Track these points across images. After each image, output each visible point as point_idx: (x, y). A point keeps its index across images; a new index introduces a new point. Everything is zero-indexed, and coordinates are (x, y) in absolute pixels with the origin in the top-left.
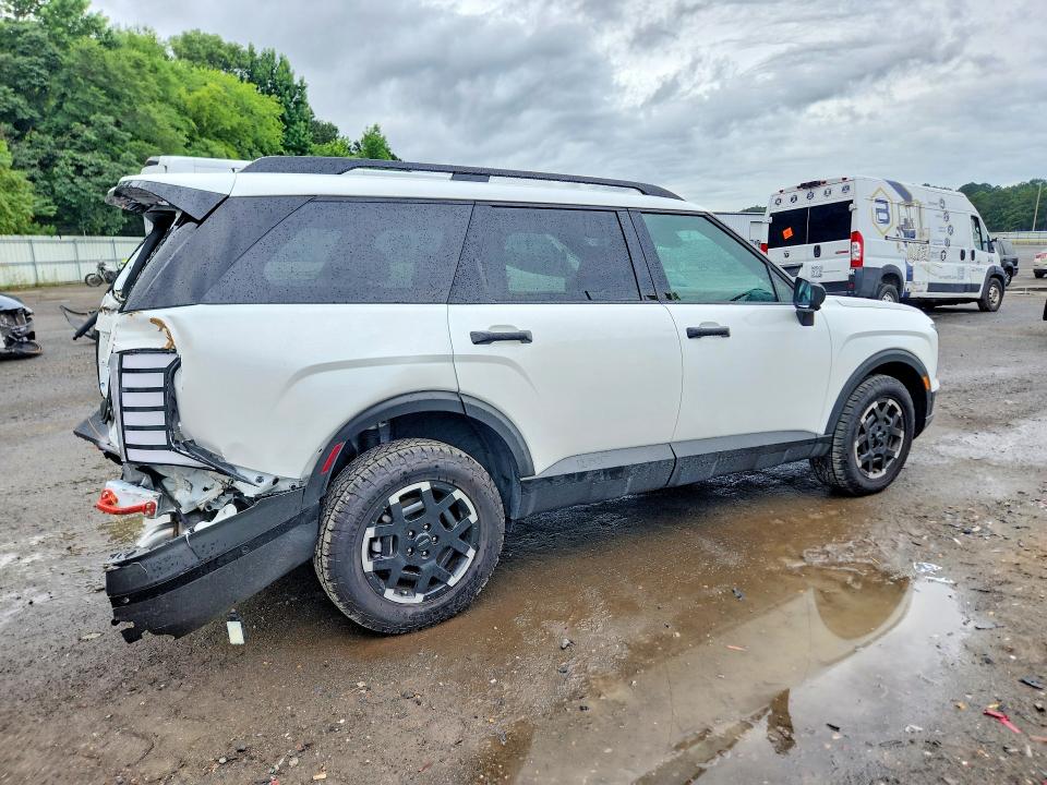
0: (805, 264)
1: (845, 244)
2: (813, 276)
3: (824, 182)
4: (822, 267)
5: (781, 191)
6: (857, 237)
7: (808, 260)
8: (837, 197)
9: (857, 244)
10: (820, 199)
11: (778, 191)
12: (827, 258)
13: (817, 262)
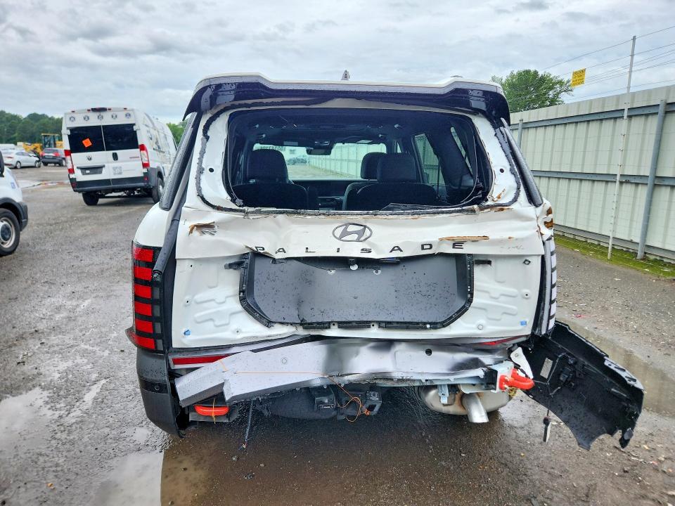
0: (106, 165)
1: (136, 152)
2: (115, 174)
3: (110, 109)
4: (121, 167)
5: (73, 112)
6: (142, 148)
7: (108, 162)
8: (121, 120)
9: (144, 152)
10: (107, 120)
11: (70, 111)
12: (122, 161)
13: (116, 164)
